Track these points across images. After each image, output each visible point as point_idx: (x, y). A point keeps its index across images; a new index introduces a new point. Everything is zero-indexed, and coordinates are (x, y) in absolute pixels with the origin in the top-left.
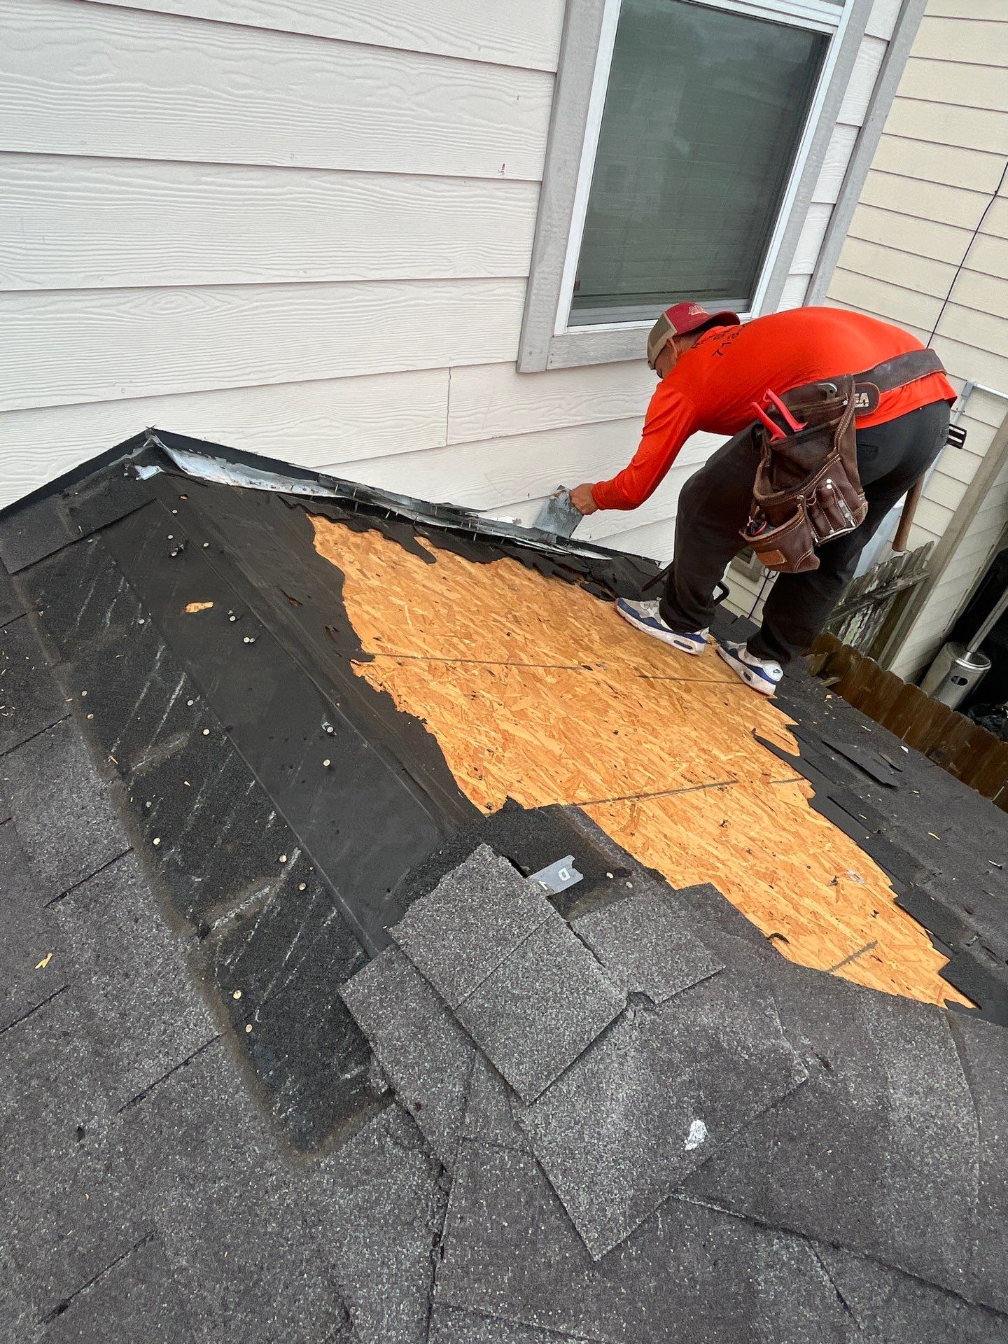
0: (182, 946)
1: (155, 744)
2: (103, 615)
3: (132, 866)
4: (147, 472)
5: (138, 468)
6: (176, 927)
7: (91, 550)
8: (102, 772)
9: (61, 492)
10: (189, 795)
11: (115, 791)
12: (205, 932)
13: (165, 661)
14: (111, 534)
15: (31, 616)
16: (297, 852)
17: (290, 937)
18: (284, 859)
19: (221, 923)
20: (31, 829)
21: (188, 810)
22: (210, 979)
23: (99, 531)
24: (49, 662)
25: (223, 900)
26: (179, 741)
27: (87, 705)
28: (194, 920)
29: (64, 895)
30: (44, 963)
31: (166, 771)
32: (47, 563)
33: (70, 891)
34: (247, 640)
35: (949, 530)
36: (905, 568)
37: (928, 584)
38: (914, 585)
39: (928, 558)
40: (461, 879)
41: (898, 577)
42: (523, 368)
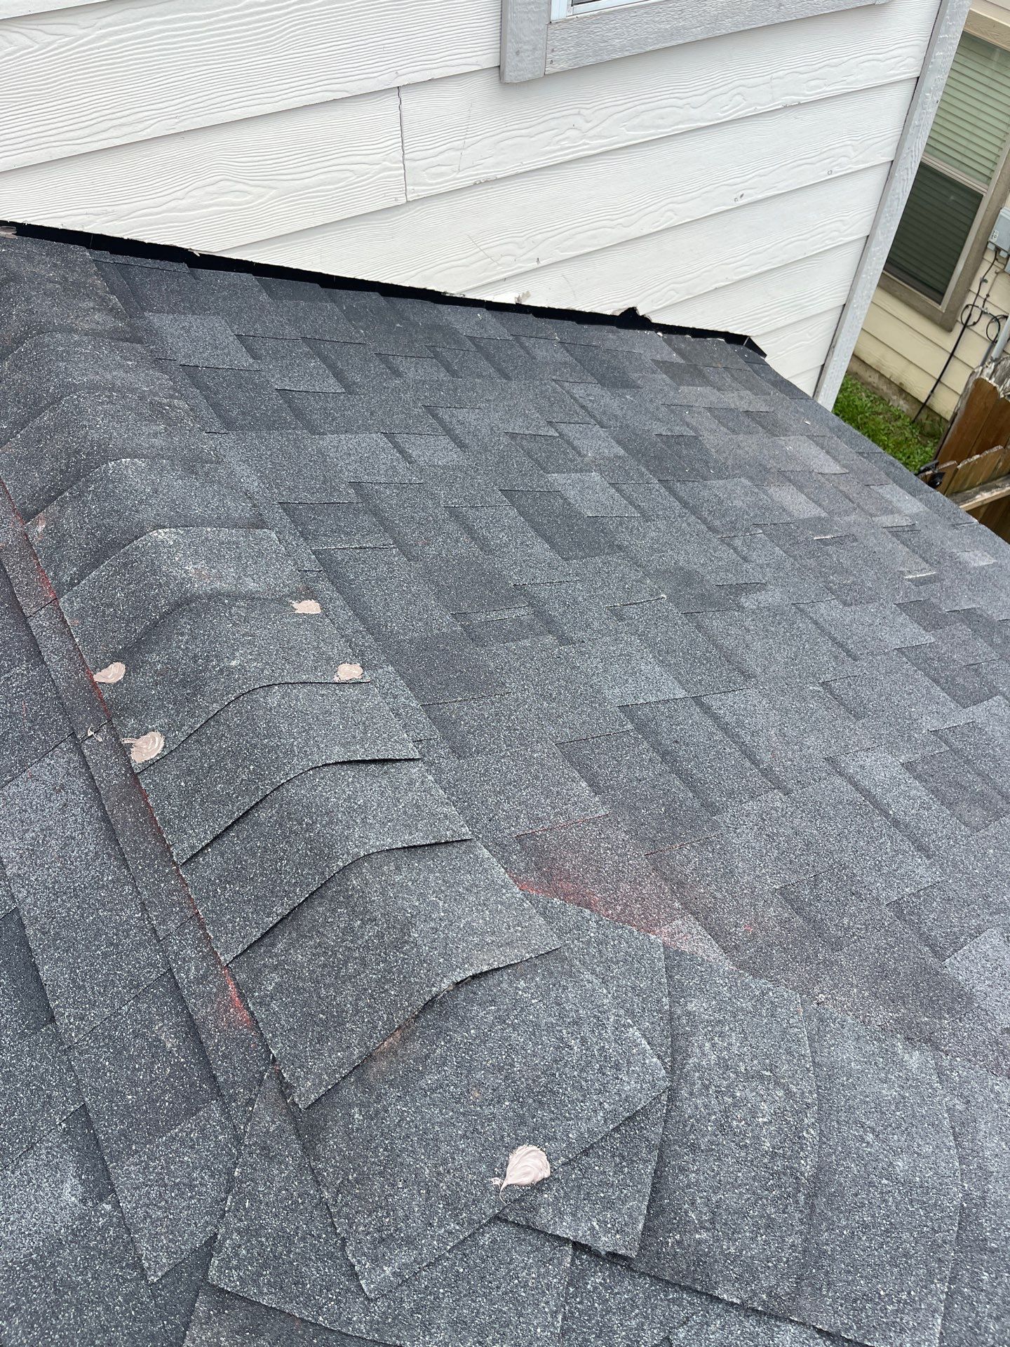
42: (510, 76)
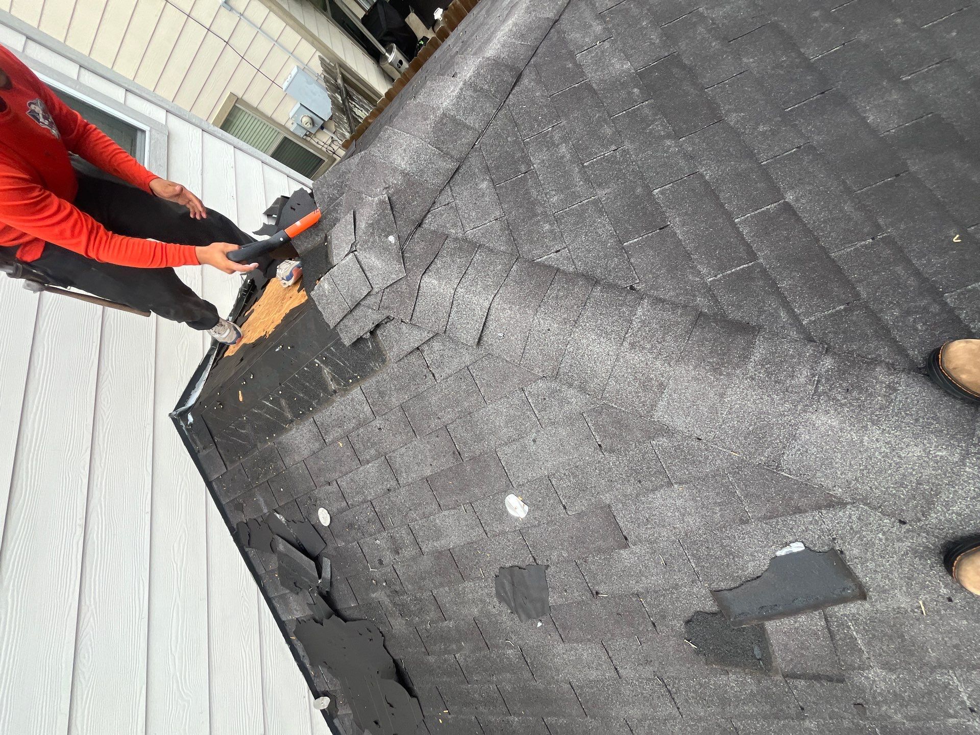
0: (338, 399)
1: (283, 411)
2: (242, 433)
3: (318, 417)
4: (191, 419)
5: (189, 423)
6: (333, 401)
7: (219, 440)
8: (291, 430)
9: (197, 454)
10: (299, 399)
11: (296, 425)
12: (335, 392)
13: (258, 408)
14: (214, 432)
15: (242, 461)
16: (316, 360)
17: (338, 364)
18: (317, 365)
19: (333, 386)
20: (306, 453)
21: (303, 398)
22: (346, 390)
23: (212, 438)
24: (256, 453)
25: (327, 385)
26: (283, 402)
27: (271, 436)
28: (331, 395)
29: (324, 440)
30: (341, 445)
31: (291, 407)
32: (223, 457)
33: (323, 438)
34: (252, 377)
35: (313, 44)
36: (331, 76)
37: (342, 66)
38: (342, 74)
39: (328, 61)
40: (320, 303)
41: (336, 81)
